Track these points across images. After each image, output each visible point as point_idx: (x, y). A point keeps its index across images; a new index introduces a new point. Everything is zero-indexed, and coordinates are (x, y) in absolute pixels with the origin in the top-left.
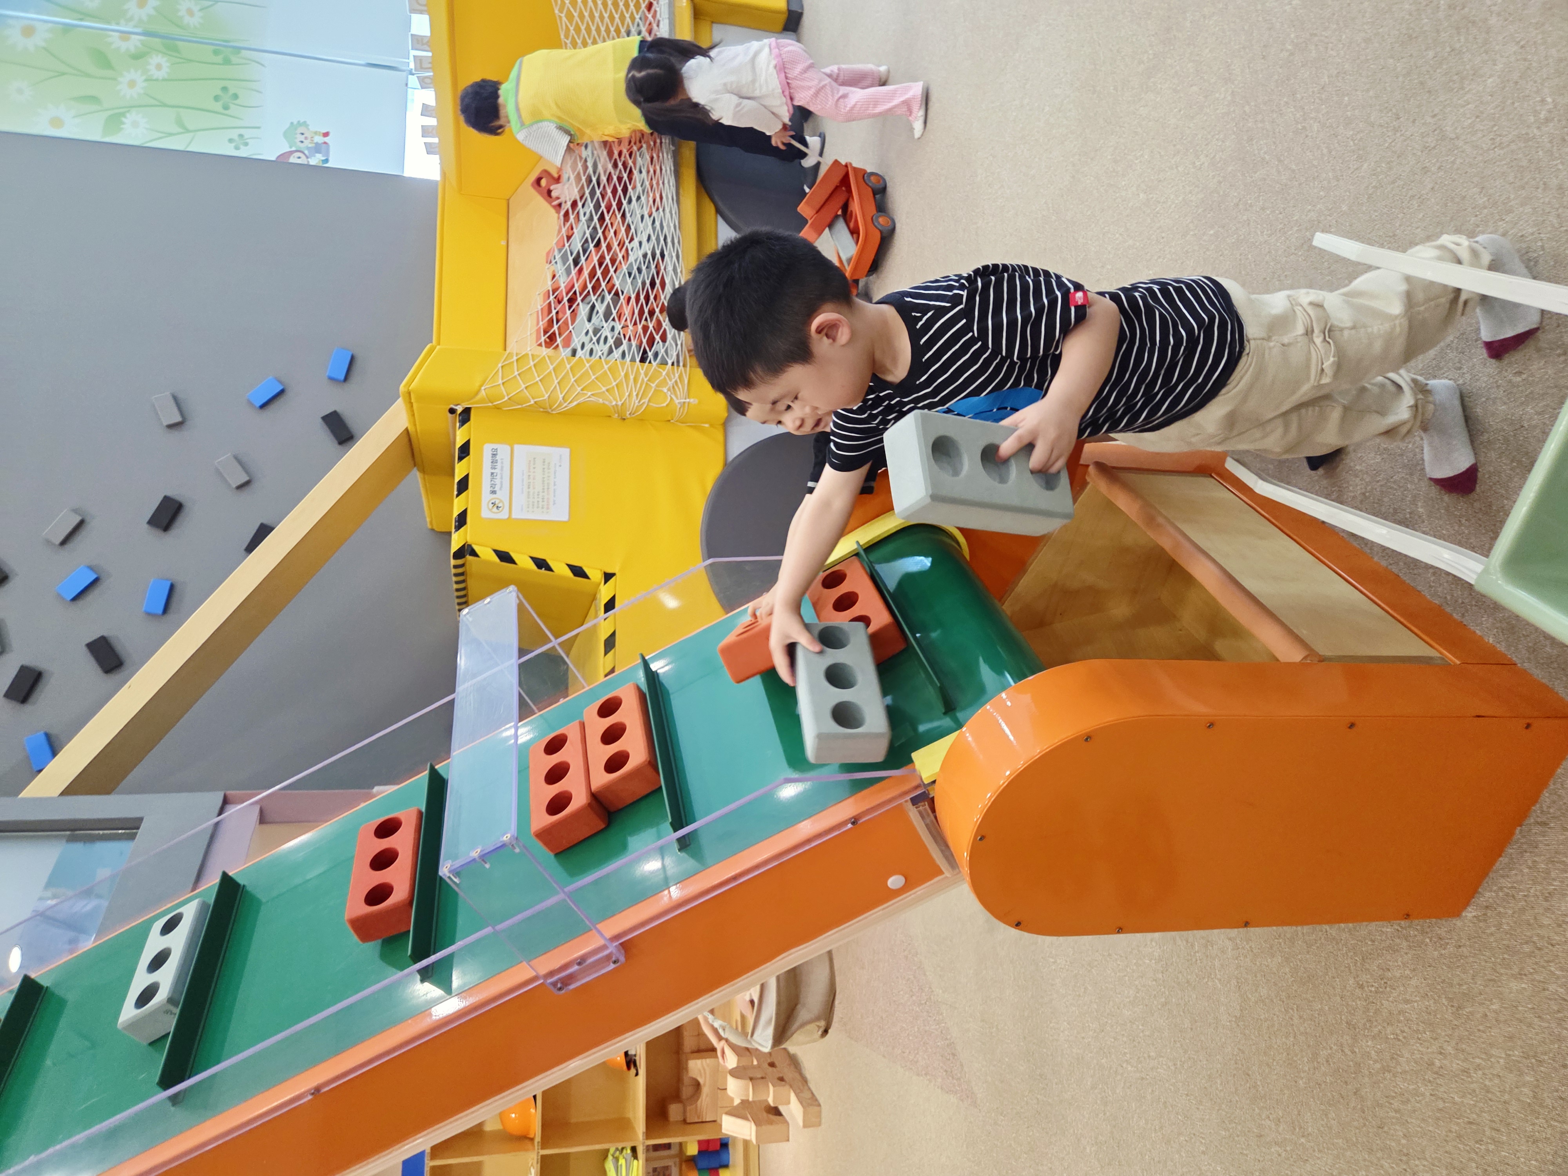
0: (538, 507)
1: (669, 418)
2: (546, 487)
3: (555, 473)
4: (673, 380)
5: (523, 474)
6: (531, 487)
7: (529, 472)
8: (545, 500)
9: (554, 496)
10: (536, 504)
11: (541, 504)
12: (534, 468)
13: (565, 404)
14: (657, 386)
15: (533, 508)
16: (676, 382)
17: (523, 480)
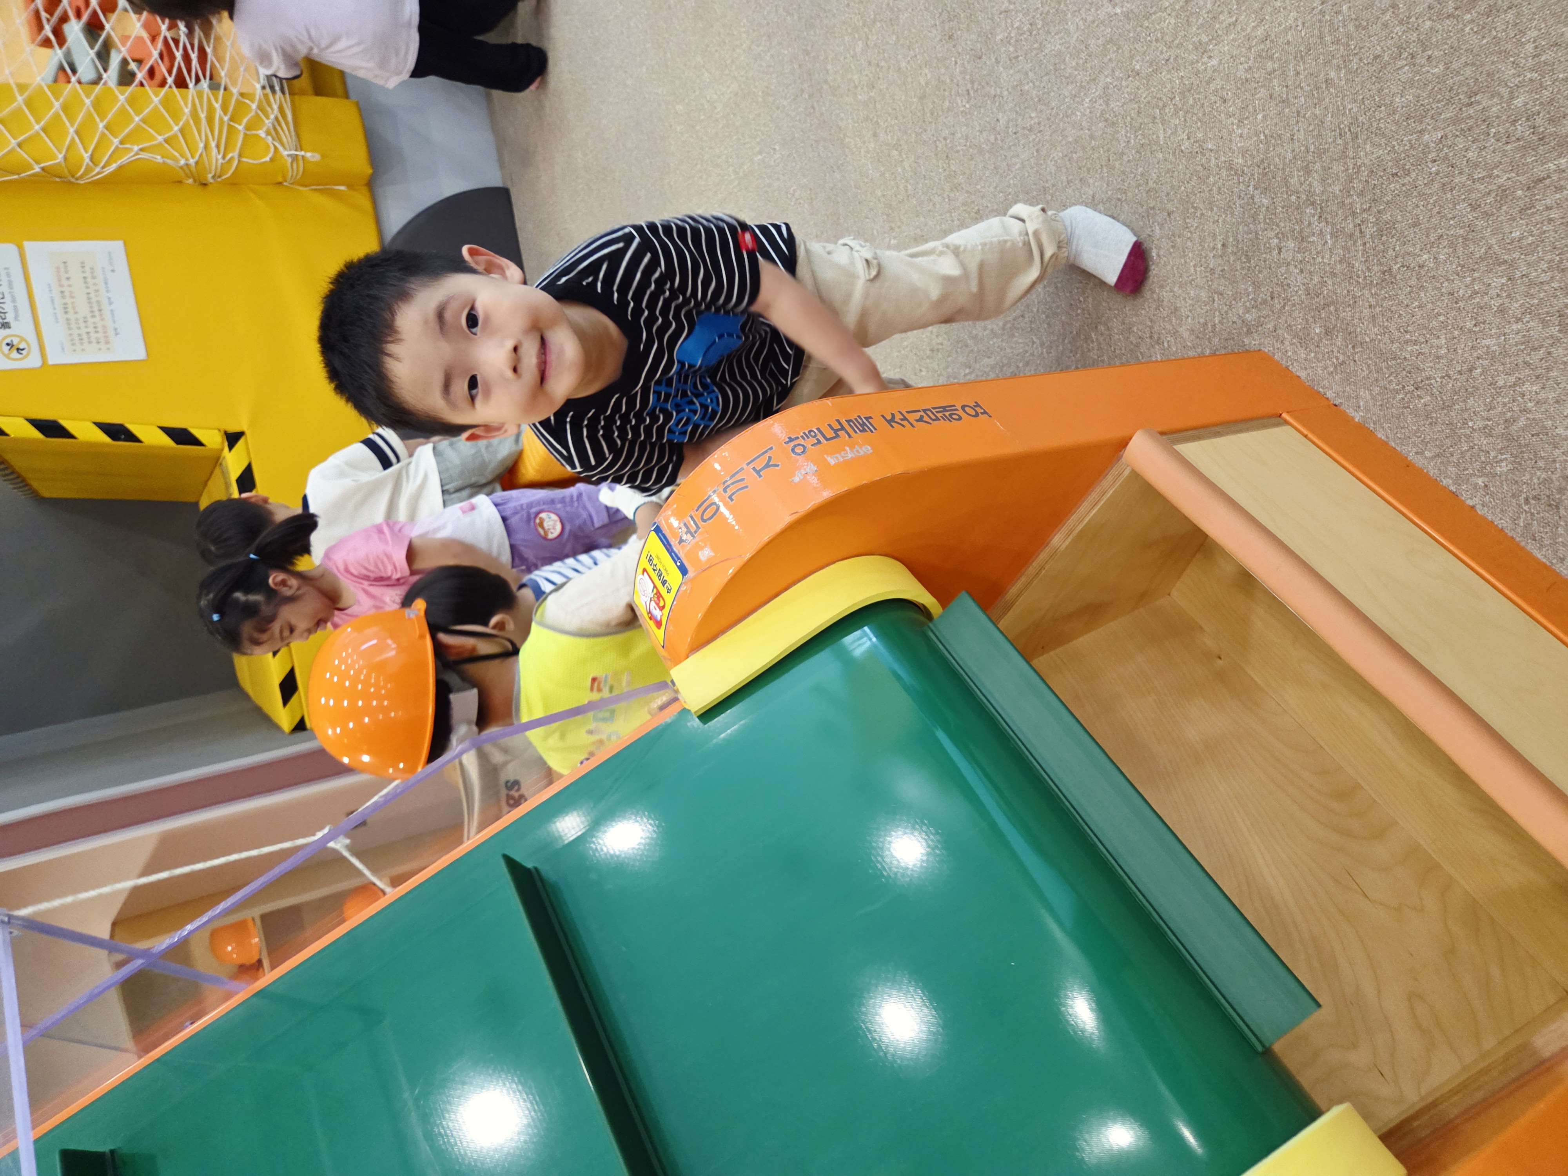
0: (90, 342)
1: (280, 179)
2: (96, 308)
3: (106, 283)
4: (272, 117)
5: (51, 291)
6: (70, 310)
7: (61, 286)
8: (100, 329)
9: (114, 322)
10: (85, 336)
11: (93, 336)
12: (68, 279)
13: (98, 170)
14: (247, 128)
15: (82, 344)
16: (276, 118)
17: (53, 301)
